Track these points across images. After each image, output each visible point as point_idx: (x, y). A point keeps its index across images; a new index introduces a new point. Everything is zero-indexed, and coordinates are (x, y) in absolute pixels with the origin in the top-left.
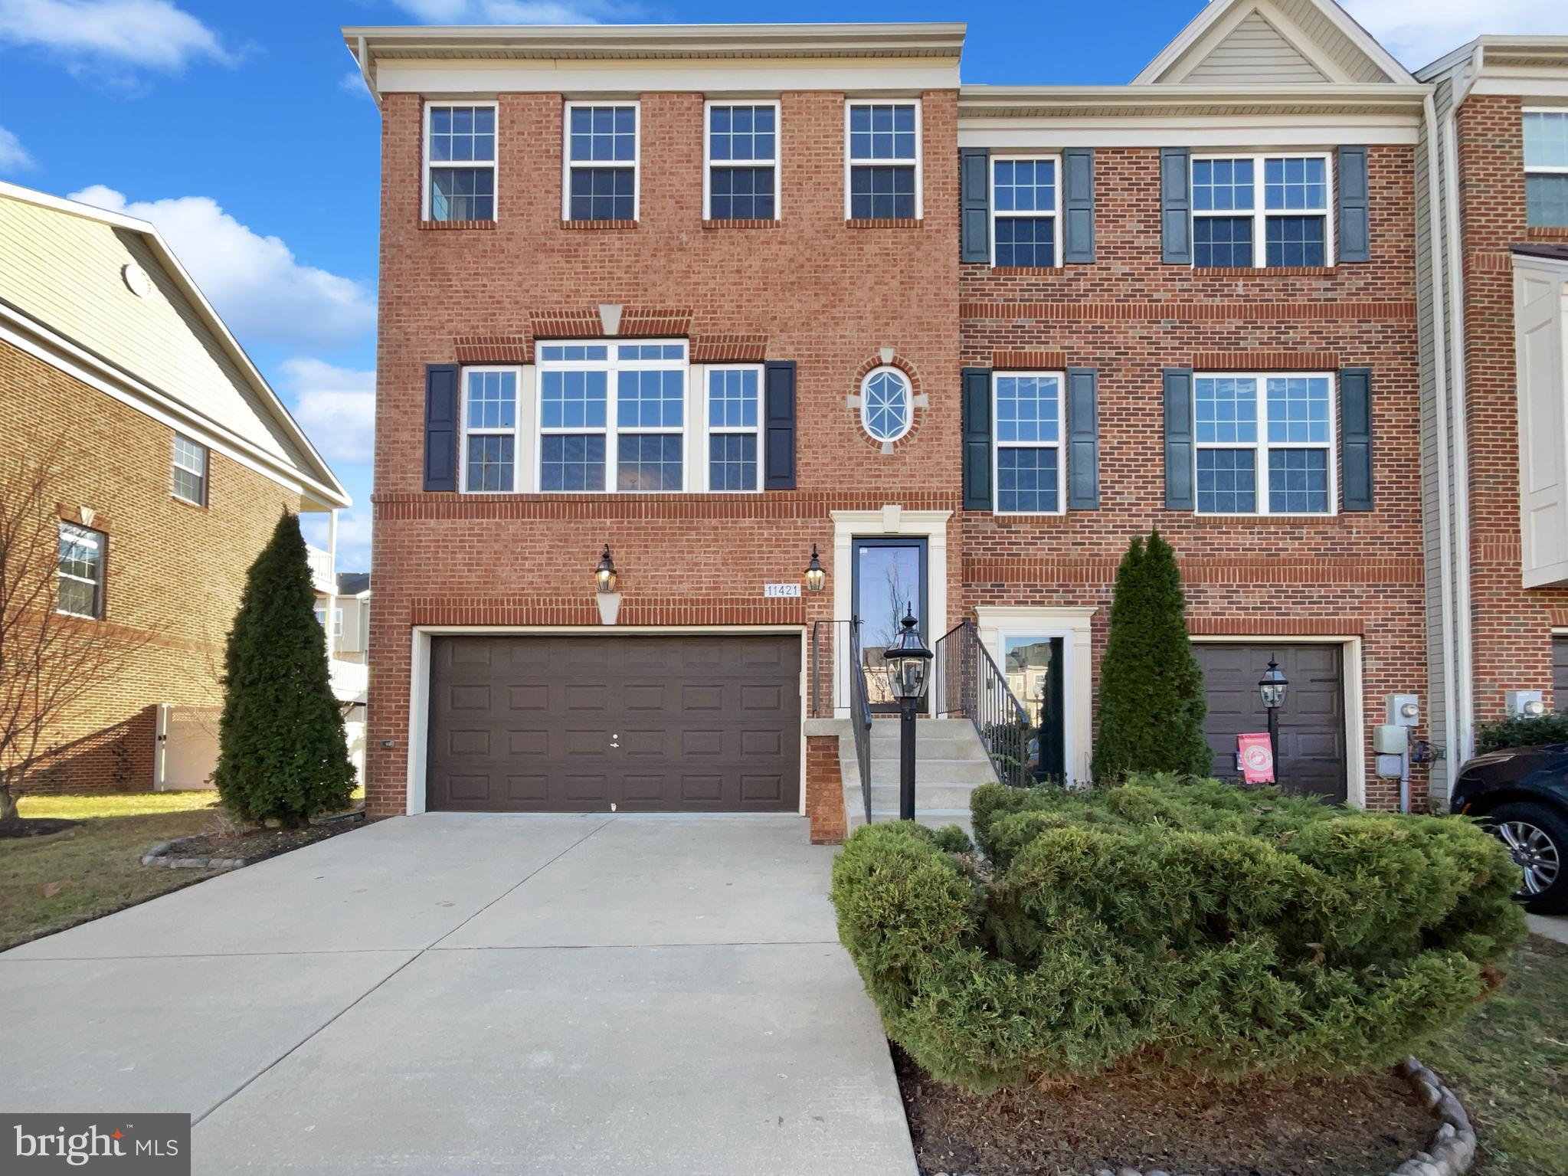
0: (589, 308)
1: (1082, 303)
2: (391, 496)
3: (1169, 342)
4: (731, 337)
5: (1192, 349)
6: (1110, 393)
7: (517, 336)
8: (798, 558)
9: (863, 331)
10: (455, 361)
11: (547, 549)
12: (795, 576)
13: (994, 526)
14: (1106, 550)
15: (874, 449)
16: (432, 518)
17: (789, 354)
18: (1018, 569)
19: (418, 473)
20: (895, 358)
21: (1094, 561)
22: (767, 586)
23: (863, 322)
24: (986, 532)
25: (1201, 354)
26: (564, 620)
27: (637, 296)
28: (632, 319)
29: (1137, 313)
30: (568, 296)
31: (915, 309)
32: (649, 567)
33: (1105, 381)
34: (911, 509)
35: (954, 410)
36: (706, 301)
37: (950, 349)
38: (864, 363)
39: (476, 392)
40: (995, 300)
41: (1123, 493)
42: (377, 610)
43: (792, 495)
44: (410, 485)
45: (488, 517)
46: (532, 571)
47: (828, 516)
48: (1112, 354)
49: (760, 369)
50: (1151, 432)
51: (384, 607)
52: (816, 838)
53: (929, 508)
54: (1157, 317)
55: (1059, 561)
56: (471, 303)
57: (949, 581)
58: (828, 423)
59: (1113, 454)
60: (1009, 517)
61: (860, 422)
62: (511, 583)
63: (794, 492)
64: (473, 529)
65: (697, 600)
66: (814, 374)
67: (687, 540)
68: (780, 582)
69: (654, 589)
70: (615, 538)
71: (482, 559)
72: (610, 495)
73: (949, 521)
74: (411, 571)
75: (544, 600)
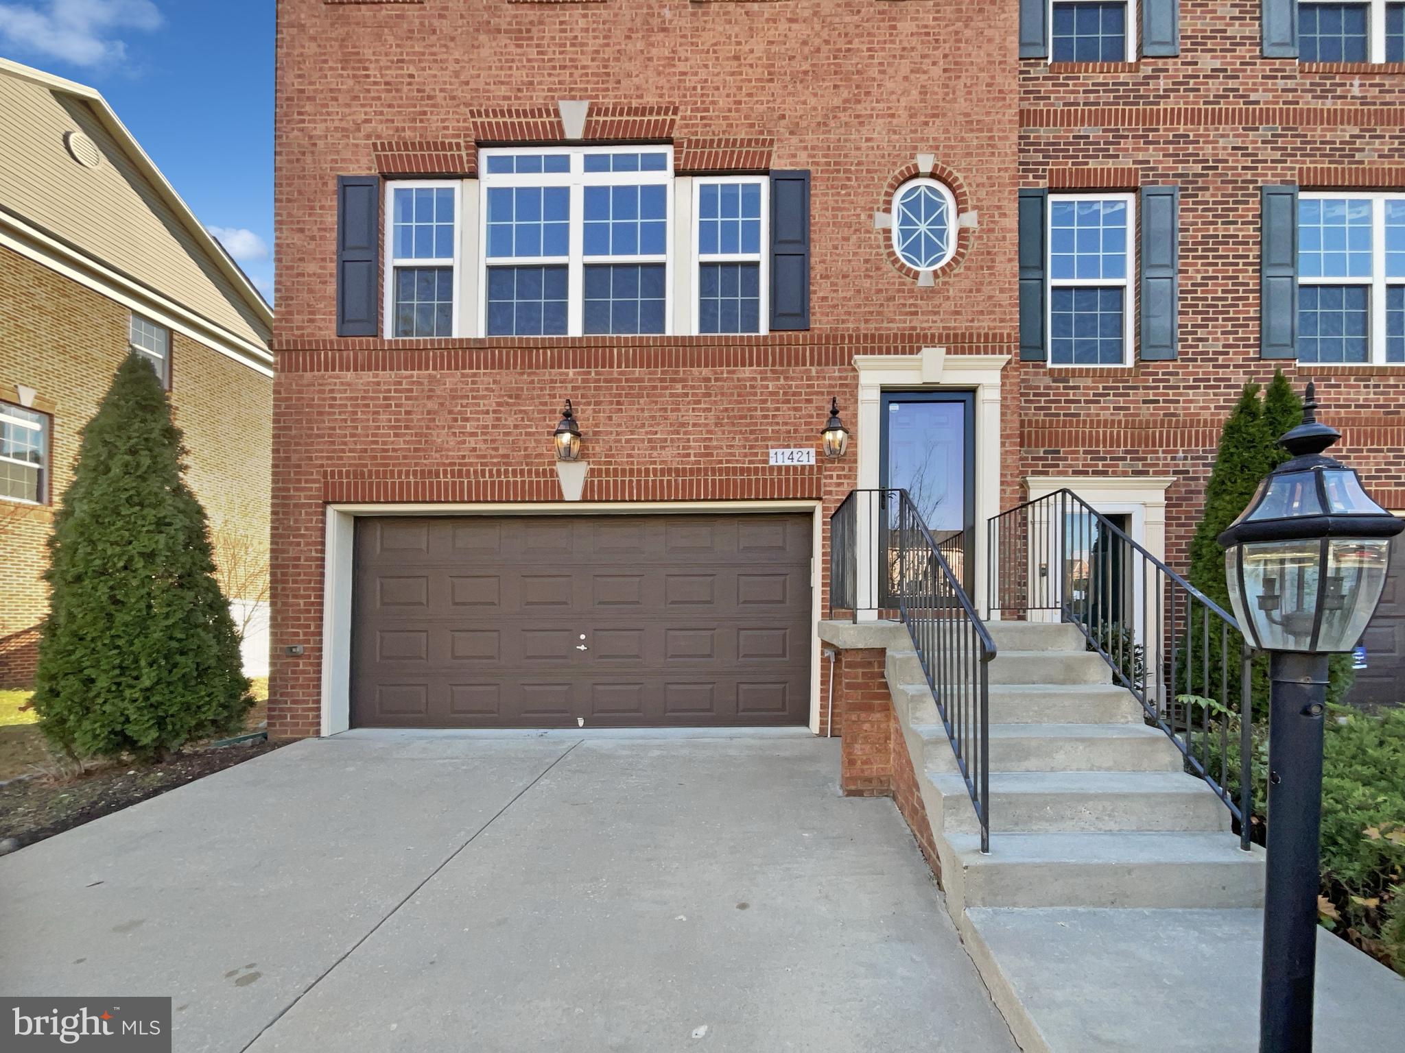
0: (546, 105)
1: (1162, 107)
2: (295, 342)
3: (1269, 154)
4: (727, 141)
5: (1297, 162)
6: (1194, 217)
7: (454, 141)
8: (812, 416)
9: (895, 132)
10: (375, 172)
11: (494, 407)
12: (808, 438)
13: (1047, 381)
14: (1185, 409)
15: (909, 280)
16: (348, 370)
17: (802, 161)
18: (1077, 432)
19: (330, 313)
20: (936, 166)
21: (1170, 422)
22: (772, 452)
23: (895, 121)
24: (1038, 387)
25: (1309, 169)
26: (515, 495)
27: (607, 89)
28: (601, 119)
29: (1230, 117)
30: (519, 90)
31: (962, 105)
32: (624, 429)
33: (1187, 203)
34: (956, 353)
35: (1011, 231)
36: (695, 95)
37: (1006, 154)
38: (897, 172)
39: (404, 211)
40: (1053, 105)
41: (1207, 340)
42: (280, 485)
43: (805, 338)
44: (320, 329)
45: (420, 369)
46: (474, 434)
47: (850, 364)
48: (1198, 168)
49: (764, 182)
50: (1245, 264)
51: (289, 481)
52: (853, 788)
53: (978, 353)
54: (1254, 123)
55: (1127, 422)
56: (395, 98)
57: (1003, 444)
58: (851, 247)
59: (1196, 292)
60: (1067, 370)
61: (891, 246)
62: (448, 450)
63: (808, 334)
64: (400, 383)
65: (684, 469)
66: (832, 187)
67: (672, 395)
68: (788, 447)
69: (630, 456)
70: (579, 392)
71: (412, 420)
72: (573, 339)
73: (1004, 369)
74: (322, 436)
75: (491, 471)
